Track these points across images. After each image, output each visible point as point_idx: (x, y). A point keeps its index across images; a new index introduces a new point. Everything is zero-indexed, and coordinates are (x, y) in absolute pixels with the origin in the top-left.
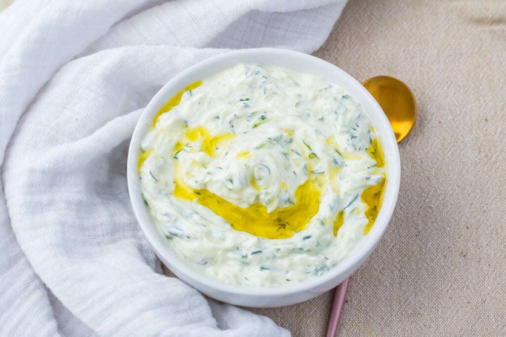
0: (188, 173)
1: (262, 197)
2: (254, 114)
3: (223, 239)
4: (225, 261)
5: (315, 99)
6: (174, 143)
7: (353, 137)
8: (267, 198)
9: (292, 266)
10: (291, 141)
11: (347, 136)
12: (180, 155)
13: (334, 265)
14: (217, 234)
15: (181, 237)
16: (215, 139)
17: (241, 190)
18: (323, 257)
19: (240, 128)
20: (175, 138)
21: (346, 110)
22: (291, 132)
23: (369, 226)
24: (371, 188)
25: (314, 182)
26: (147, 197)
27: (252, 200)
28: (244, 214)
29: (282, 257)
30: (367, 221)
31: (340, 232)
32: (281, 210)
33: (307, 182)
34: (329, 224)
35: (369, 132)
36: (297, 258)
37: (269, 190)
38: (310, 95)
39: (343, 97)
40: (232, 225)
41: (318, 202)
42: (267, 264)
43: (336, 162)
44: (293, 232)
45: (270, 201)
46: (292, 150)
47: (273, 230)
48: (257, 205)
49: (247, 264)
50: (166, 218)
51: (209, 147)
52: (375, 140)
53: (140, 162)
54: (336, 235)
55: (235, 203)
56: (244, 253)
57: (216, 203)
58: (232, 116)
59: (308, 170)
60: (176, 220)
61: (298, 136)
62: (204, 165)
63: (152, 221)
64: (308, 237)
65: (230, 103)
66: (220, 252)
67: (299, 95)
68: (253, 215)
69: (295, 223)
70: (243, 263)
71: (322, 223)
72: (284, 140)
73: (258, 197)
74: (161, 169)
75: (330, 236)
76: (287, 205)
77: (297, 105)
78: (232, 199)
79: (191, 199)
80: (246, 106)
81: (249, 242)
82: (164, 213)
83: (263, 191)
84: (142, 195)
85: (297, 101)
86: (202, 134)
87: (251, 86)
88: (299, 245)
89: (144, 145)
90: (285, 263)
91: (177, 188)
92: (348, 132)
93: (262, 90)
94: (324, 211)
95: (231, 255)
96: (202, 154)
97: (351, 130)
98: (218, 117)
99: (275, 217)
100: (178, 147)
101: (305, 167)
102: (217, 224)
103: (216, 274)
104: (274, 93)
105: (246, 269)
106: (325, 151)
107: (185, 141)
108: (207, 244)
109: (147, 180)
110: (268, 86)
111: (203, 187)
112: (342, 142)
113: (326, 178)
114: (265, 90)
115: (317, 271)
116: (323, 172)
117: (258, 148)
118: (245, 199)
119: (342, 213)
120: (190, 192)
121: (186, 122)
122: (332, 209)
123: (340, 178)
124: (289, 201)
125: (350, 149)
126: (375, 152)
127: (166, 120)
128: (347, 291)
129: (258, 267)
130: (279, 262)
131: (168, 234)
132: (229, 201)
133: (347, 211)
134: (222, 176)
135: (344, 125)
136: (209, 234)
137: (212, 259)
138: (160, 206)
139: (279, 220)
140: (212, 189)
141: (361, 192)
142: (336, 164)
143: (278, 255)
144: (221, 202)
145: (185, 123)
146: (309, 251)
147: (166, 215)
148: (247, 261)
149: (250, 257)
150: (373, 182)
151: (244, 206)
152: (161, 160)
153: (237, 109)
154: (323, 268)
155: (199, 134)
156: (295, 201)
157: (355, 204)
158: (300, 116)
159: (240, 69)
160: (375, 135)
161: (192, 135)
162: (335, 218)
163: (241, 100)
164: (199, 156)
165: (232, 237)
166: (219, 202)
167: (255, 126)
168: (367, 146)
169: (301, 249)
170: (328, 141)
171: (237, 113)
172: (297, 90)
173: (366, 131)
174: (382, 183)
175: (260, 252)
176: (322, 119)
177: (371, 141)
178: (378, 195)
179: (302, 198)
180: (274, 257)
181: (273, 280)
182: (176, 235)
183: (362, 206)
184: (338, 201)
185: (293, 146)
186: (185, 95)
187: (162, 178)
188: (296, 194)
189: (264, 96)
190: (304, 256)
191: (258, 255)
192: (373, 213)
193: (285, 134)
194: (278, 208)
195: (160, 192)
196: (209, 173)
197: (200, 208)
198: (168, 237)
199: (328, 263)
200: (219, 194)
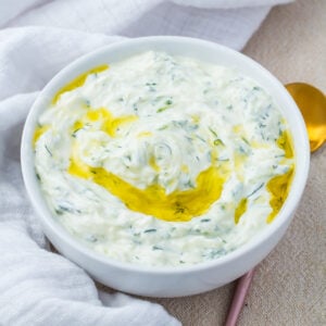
0: (86, 152)
1: (160, 177)
2: (159, 99)
3: (116, 217)
4: (116, 239)
5: (225, 86)
6: (73, 121)
7: (261, 126)
8: (166, 179)
9: (186, 248)
10: (196, 127)
11: (255, 124)
12: (79, 134)
13: (232, 250)
14: (109, 211)
15: (71, 211)
16: (117, 121)
17: (139, 169)
18: (221, 240)
19: (144, 111)
20: (75, 116)
21: (256, 99)
22: (197, 117)
23: (273, 215)
24: (277, 177)
25: (218, 169)
26: (40, 170)
27: (151, 180)
28: (141, 195)
29: (177, 237)
30: (271, 210)
31: (241, 219)
32: (180, 193)
33: (211, 169)
34: (231, 210)
35: (279, 123)
36: (193, 239)
37: (169, 171)
38: (220, 83)
39: (255, 88)
40: (127, 205)
41: (221, 188)
42: (161, 244)
43: (242, 150)
44: (191, 216)
45: (169, 182)
46: (197, 136)
47: (171, 213)
48: (155, 186)
49: (140, 243)
50: (57, 191)
51: (110, 127)
52: (285, 133)
53: (36, 136)
54: (237, 222)
55: (132, 183)
56: (137, 231)
57: (112, 183)
58: (136, 98)
59: (212, 157)
60: (68, 194)
61: (204, 123)
62: (103, 144)
63: (43, 195)
64: (207, 221)
65: (135, 86)
66: (111, 229)
67: (209, 83)
68: (150, 197)
69: (195, 208)
70: (135, 242)
71: (223, 208)
72: (189, 126)
73: (156, 179)
74: (58, 145)
75: (230, 222)
76: (187, 189)
77: (205, 92)
78: (129, 178)
79: (86, 178)
80: (152, 90)
81: (142, 221)
82: (56, 186)
83: (162, 171)
84: (35, 169)
85: (205, 88)
86: (104, 116)
87: (159, 71)
88: (196, 227)
89: (42, 120)
90: (179, 244)
91: (73, 165)
92: (257, 120)
93: (170, 77)
94: (226, 196)
95: (122, 233)
96: (102, 133)
97: (261, 119)
98: (122, 100)
99: (174, 201)
100: (77, 126)
101: (210, 153)
102: (111, 201)
103: (106, 252)
104: (182, 80)
105: (138, 248)
106: (231, 138)
107: (85, 120)
108: (98, 219)
109: (42, 153)
110: (177, 72)
111: (100, 165)
112: (250, 130)
113: (230, 166)
114: (173, 76)
115: (213, 254)
116: (228, 160)
117: (160, 129)
118: (143, 179)
119: (244, 202)
120: (86, 170)
121: (88, 102)
122: (234, 195)
123: (246, 167)
124: (189, 184)
125: (258, 137)
126: (285, 144)
127: (67, 98)
128: (247, 295)
129: (151, 247)
130: (173, 242)
131: (58, 208)
132: (125, 180)
133: (251, 199)
134: (120, 153)
135: (253, 113)
136: (101, 210)
137: (103, 236)
138: (53, 180)
139: (178, 204)
140: (110, 168)
141: (267, 181)
142: (242, 153)
143: (173, 234)
144: (117, 181)
145: (87, 104)
146: (206, 234)
147: (58, 188)
148: (139, 239)
149: (143, 235)
150: (279, 171)
151: (142, 187)
152: (58, 136)
153: (143, 93)
154: (220, 252)
155: (101, 115)
156: (196, 186)
157: (260, 192)
158: (208, 103)
159: (150, 55)
160: (285, 127)
161: (93, 116)
162: (237, 204)
163: (148, 84)
164: (99, 135)
165: (125, 215)
166: (115, 182)
167: (160, 110)
168: (277, 136)
169: (198, 231)
170: (235, 128)
171: (143, 96)
172: (207, 79)
173: (276, 122)
174: (290, 174)
175: (154, 230)
176: (230, 108)
177: (281, 133)
178: (284, 186)
179: (204, 184)
180: (169, 237)
181: (165, 261)
182: (66, 209)
183: (267, 196)
184: (242, 188)
185: (198, 132)
186: (90, 77)
187: (57, 153)
188: (198, 180)
189: (171, 83)
190: (202, 237)
191: (152, 234)
192: (278, 203)
193: (191, 120)
194: (177, 190)
195: (54, 166)
196: (107, 151)
197: (95, 186)
198: (58, 212)
199: (226, 247)
200: (115, 172)
